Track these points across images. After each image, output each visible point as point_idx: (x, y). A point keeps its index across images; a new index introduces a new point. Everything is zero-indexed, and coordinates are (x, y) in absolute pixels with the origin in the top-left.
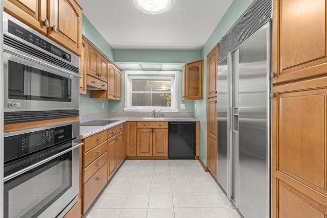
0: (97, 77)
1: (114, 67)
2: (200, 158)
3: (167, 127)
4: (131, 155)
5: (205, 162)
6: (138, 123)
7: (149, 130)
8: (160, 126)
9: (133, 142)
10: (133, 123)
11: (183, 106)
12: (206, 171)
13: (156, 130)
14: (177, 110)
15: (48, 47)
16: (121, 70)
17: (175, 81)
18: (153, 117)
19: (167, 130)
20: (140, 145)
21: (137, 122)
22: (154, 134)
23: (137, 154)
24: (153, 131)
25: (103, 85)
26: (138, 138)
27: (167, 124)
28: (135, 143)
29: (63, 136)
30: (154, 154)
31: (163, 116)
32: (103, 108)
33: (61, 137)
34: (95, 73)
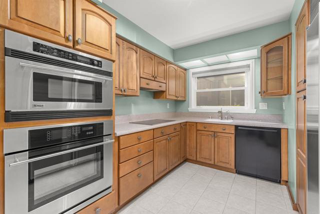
0: (153, 79)
1: (176, 67)
2: (289, 183)
3: (233, 132)
4: (191, 158)
5: (294, 190)
6: (198, 124)
7: (211, 133)
8: (224, 130)
9: (193, 144)
10: (192, 124)
11: (263, 106)
12: (294, 209)
13: (219, 134)
14: (254, 111)
15: (74, 57)
16: (186, 70)
17: (250, 72)
18: (218, 118)
19: (233, 136)
20: (200, 149)
21: (196, 123)
22: (216, 139)
23: (196, 159)
24: (215, 134)
25: (160, 86)
26: (198, 141)
27: (233, 128)
28: (195, 146)
29: (92, 133)
30: (216, 163)
31: (232, 118)
32: (168, 107)
33: (90, 133)
34: (151, 75)
